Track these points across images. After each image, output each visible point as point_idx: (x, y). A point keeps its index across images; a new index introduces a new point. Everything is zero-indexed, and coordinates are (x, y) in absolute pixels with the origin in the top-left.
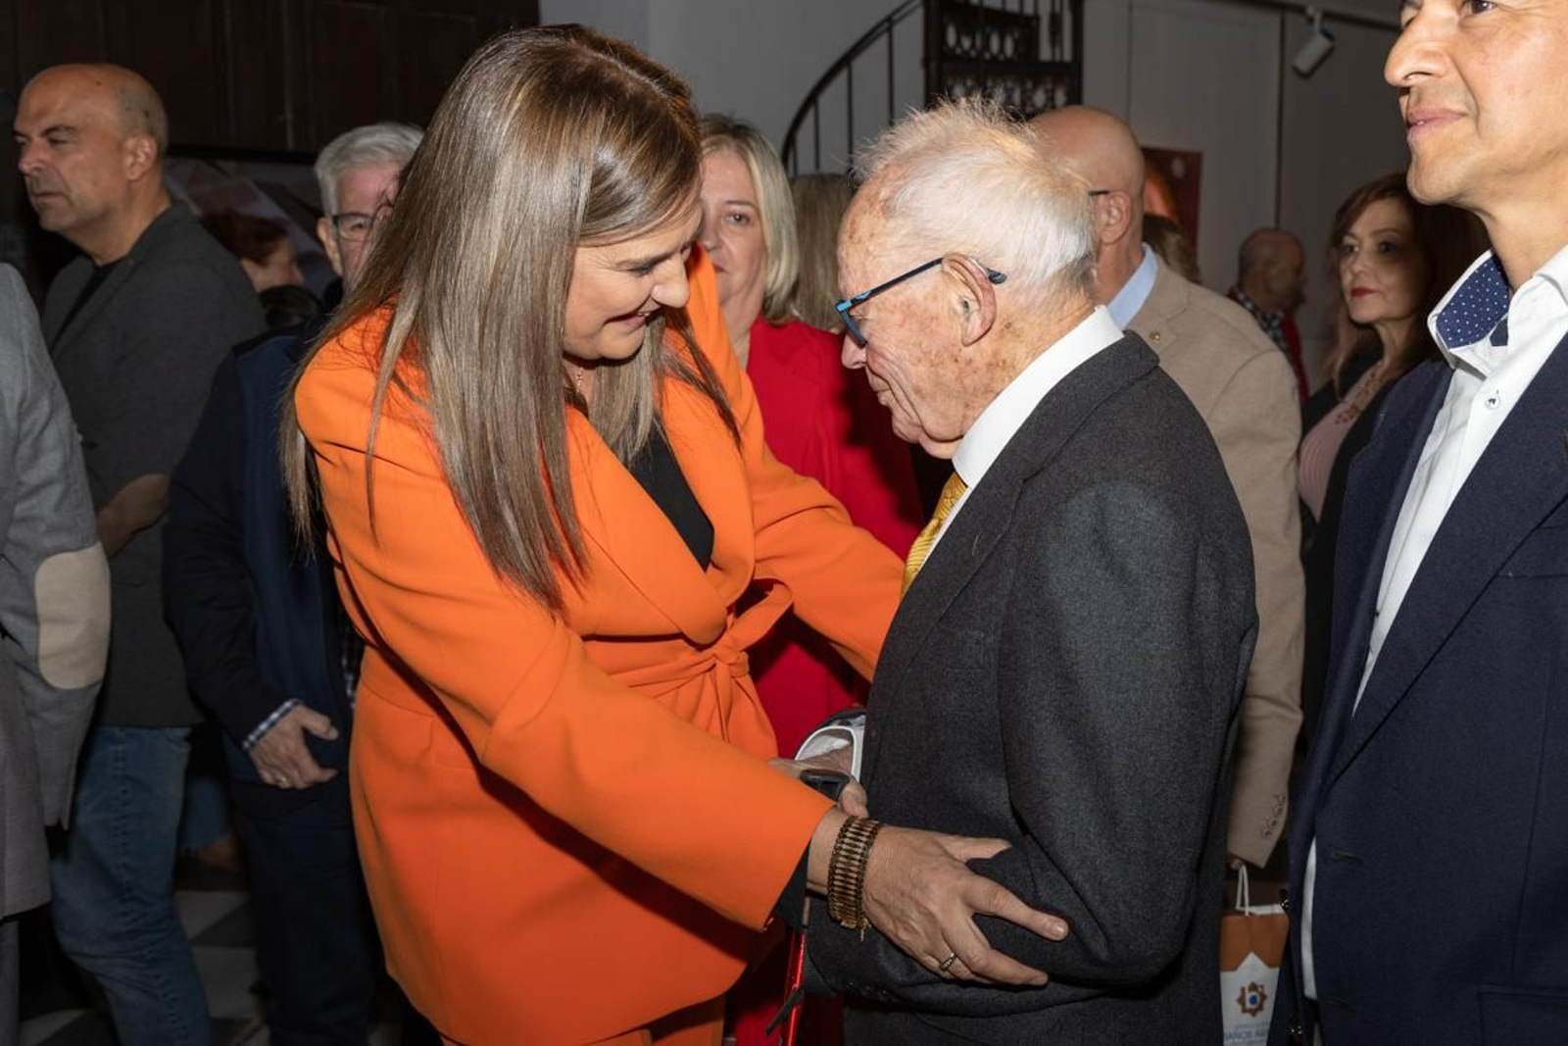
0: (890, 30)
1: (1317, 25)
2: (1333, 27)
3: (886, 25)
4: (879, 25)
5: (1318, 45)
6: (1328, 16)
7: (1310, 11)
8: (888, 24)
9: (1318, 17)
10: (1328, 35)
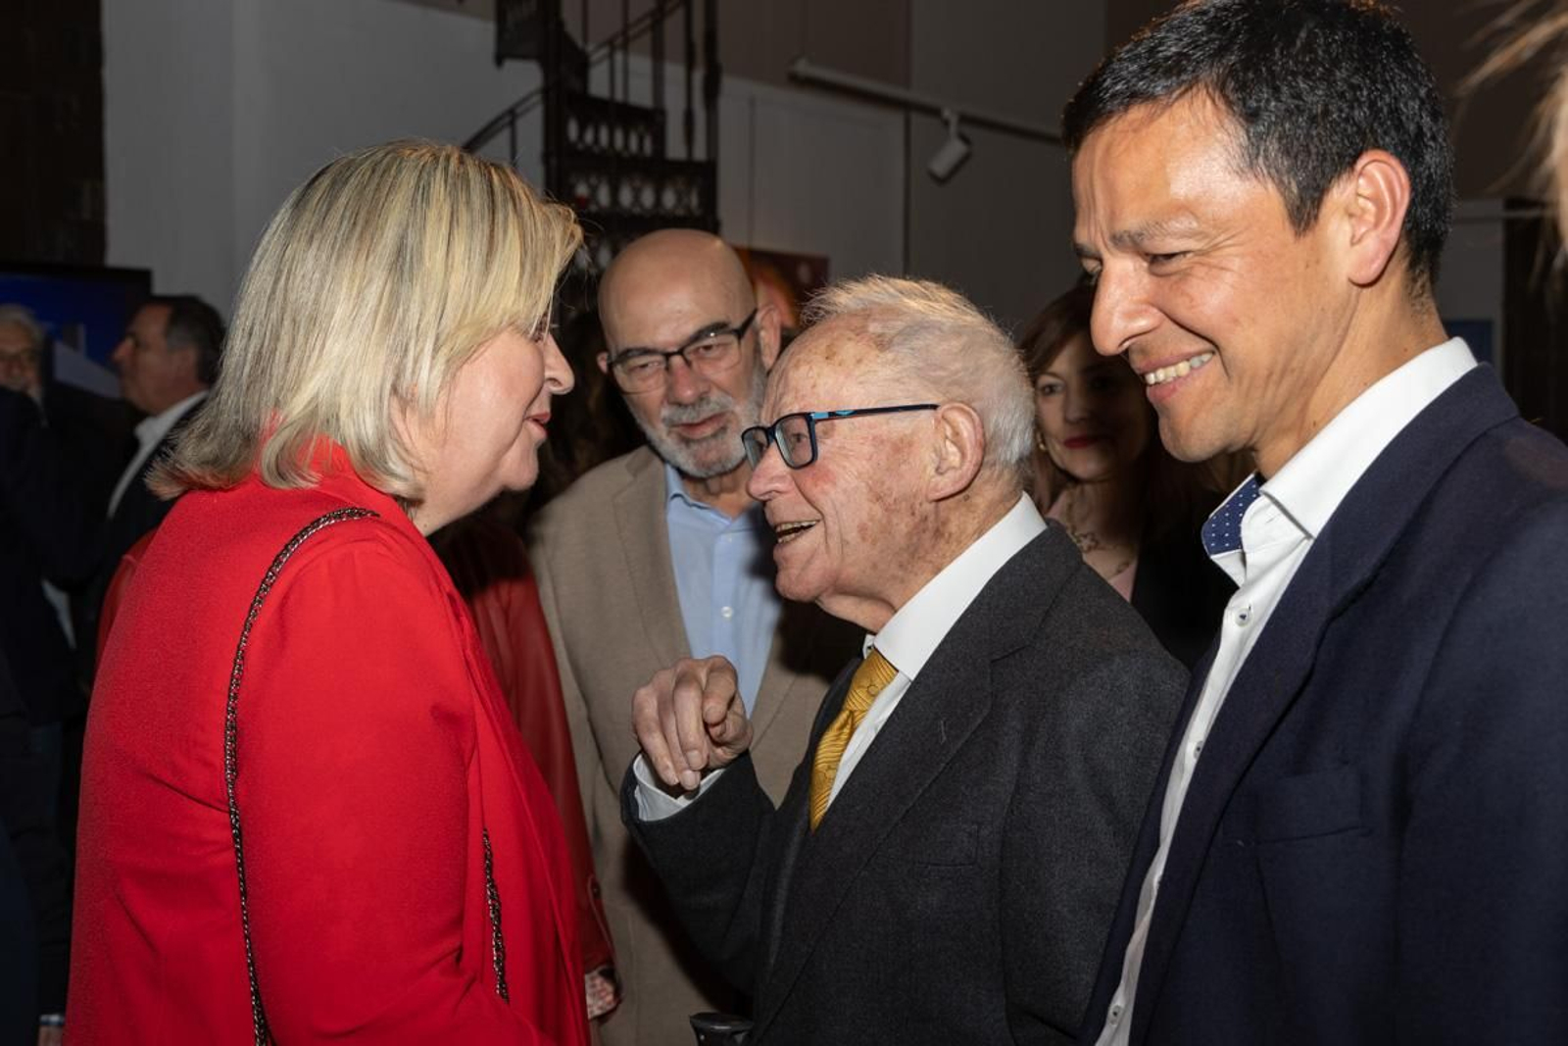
0: (512, 124)
1: (953, 128)
2: (969, 131)
3: (507, 119)
4: (499, 118)
5: (954, 150)
6: (965, 119)
7: (947, 113)
8: (511, 116)
9: (954, 120)
10: (965, 139)
